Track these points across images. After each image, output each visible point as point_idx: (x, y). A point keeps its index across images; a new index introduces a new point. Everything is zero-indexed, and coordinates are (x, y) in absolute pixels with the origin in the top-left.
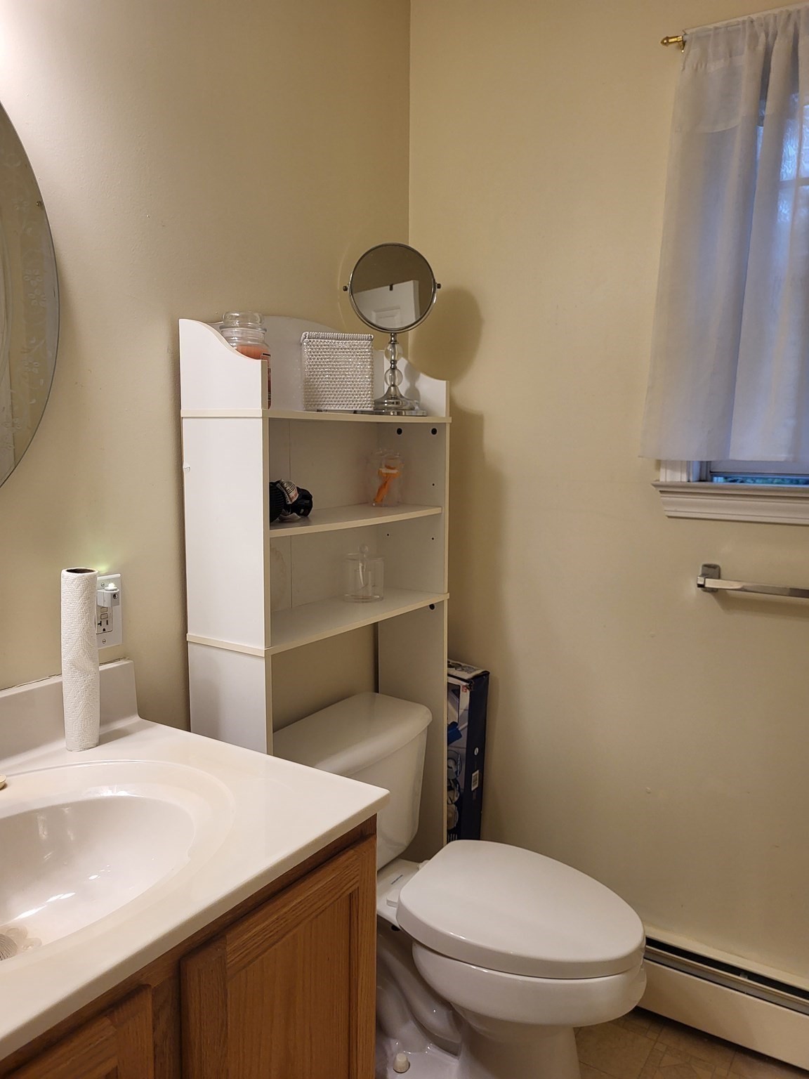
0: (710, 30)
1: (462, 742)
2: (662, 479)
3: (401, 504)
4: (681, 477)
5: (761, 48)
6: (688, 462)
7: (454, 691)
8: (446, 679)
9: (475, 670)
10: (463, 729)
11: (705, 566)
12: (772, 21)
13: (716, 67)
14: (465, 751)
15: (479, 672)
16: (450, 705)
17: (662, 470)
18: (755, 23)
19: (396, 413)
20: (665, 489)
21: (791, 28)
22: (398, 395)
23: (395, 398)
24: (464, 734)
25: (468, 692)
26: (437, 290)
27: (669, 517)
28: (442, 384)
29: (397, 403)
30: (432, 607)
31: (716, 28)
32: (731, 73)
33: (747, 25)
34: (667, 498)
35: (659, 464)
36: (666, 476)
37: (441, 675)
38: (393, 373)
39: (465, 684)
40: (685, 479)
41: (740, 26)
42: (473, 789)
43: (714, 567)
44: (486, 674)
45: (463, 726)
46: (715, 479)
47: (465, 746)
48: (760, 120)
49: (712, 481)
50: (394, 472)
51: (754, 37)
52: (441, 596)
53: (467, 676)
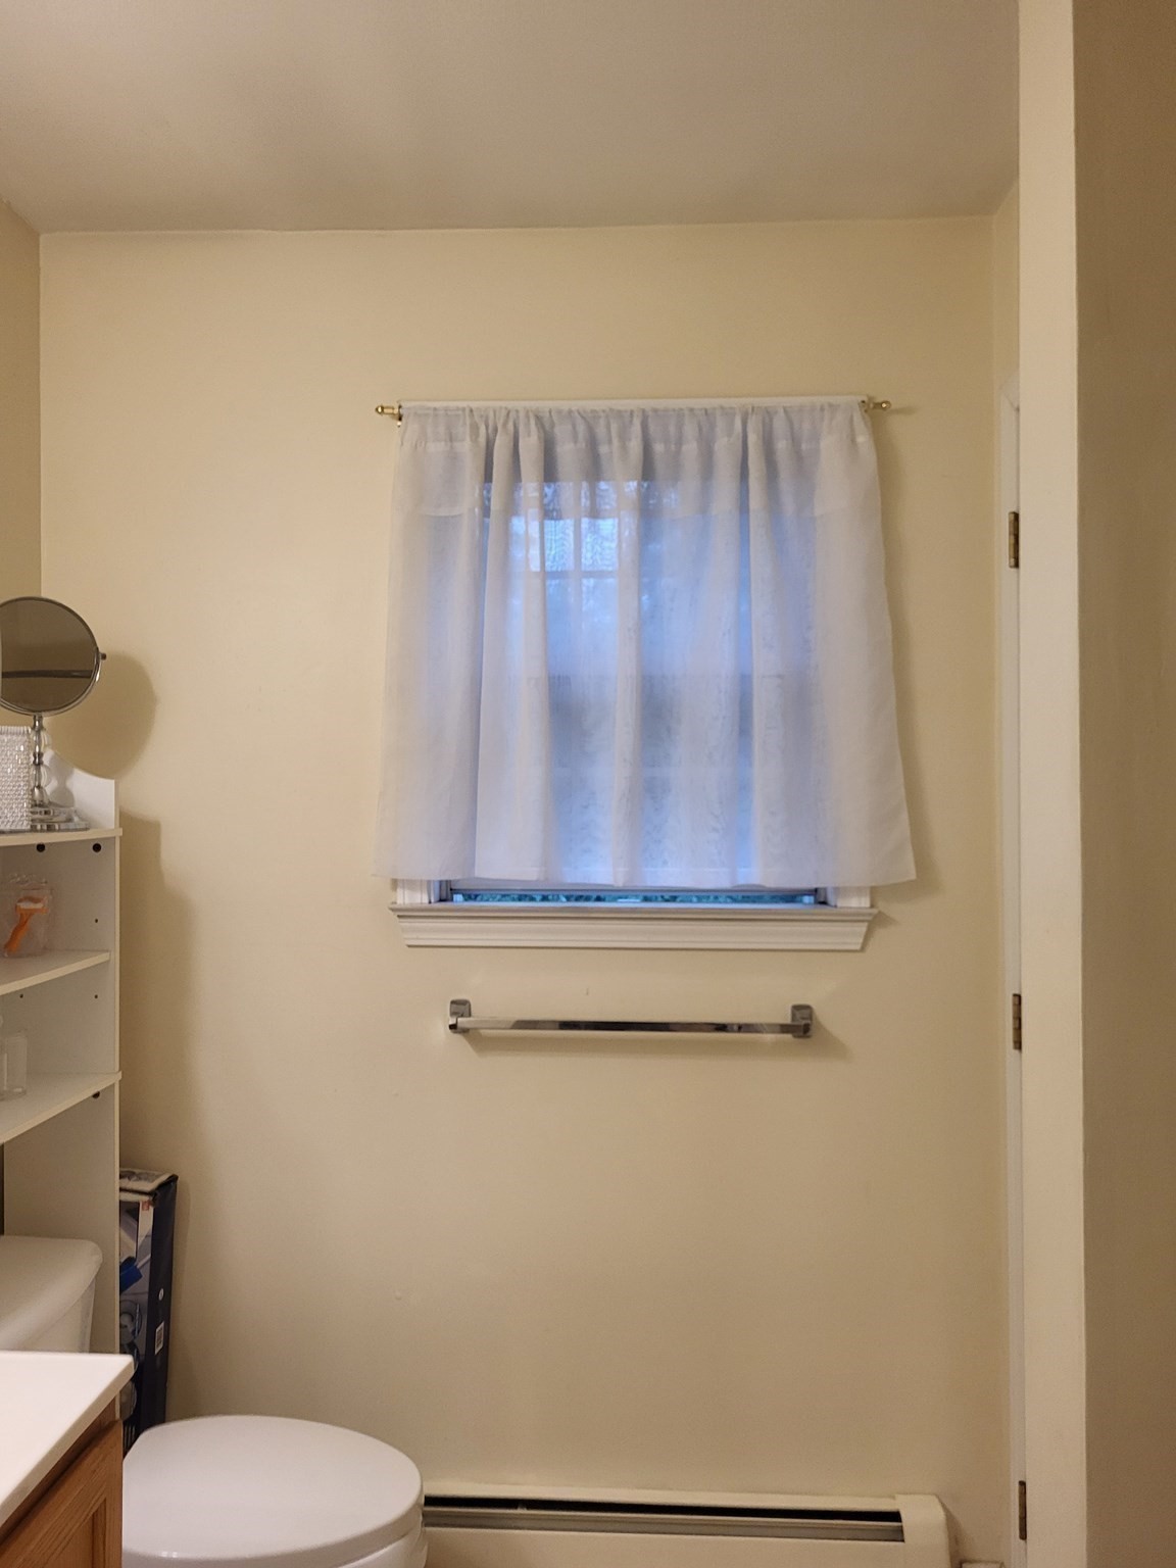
0: (429, 408)
1: (142, 1286)
2: (400, 901)
3: (45, 952)
4: (421, 898)
5: (482, 440)
6: (429, 882)
7: (129, 1211)
8: (117, 1196)
9: (158, 1177)
10: (143, 1265)
11: (453, 1002)
12: (491, 414)
13: (436, 448)
14: (146, 1297)
15: (164, 1178)
16: (123, 1234)
17: (400, 891)
18: (475, 413)
19: (45, 827)
20: (404, 914)
21: (510, 425)
22: (46, 801)
23: (40, 806)
24: (146, 1273)
25: (152, 1209)
26: (101, 662)
27: (409, 946)
28: (108, 785)
29: (46, 813)
30: (96, 1095)
31: (435, 409)
32: (453, 458)
33: (467, 411)
34: (406, 923)
35: (395, 884)
36: (405, 898)
37: (110, 1192)
38: (38, 770)
39: (146, 1198)
40: (426, 900)
41: (460, 412)
42: (156, 1352)
43: (465, 1003)
44: (173, 1179)
45: (143, 1262)
46: (455, 896)
47: (147, 1289)
48: (486, 511)
49: (452, 900)
50: (39, 906)
51: (475, 428)
52: (109, 1078)
53: (149, 1186)
